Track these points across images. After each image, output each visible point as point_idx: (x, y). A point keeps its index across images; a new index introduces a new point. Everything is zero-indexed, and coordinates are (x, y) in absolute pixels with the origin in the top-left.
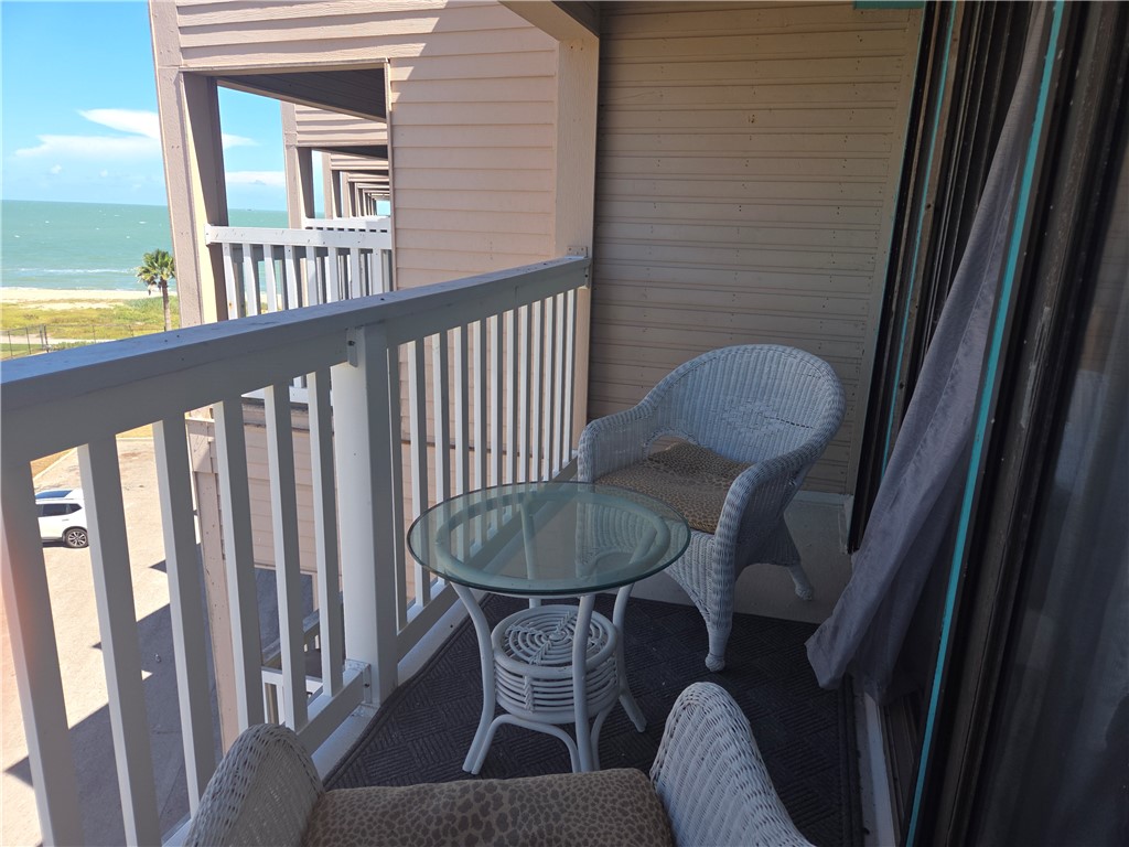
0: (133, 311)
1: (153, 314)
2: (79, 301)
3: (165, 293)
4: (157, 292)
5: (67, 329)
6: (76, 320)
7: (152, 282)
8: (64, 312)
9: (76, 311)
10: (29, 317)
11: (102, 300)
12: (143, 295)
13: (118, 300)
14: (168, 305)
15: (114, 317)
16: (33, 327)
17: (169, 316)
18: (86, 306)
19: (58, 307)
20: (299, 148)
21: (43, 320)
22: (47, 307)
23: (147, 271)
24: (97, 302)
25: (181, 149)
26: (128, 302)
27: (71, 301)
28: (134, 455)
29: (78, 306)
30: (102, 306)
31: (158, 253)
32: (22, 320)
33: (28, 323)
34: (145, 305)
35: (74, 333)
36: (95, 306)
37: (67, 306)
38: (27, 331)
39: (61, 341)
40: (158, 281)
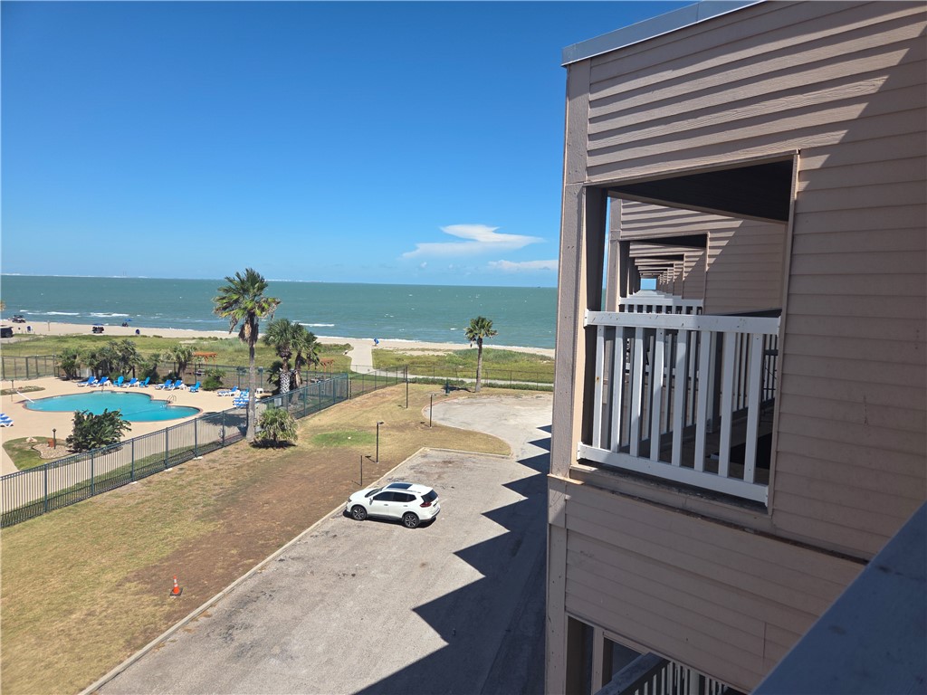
0: (458, 358)
1: (470, 360)
2: (428, 350)
3: (480, 347)
4: (475, 346)
5: (418, 369)
6: (424, 363)
7: (473, 339)
8: (418, 357)
9: (425, 357)
10: (398, 359)
11: (440, 350)
12: (466, 346)
13: (449, 350)
14: (482, 355)
15: (447, 362)
16: (400, 367)
17: (480, 363)
18: (431, 353)
19: (416, 354)
20: (621, 242)
21: (406, 362)
22: (409, 353)
23: (471, 331)
24: (438, 351)
25: (575, 249)
26: (455, 352)
27: (423, 350)
28: (450, 462)
29: (426, 353)
30: (441, 354)
31: (479, 318)
32: (393, 361)
33: (398, 363)
34: (466, 353)
35: (422, 372)
36: (436, 354)
37: (420, 353)
38: (396, 369)
39: (414, 376)
40: (477, 338)
